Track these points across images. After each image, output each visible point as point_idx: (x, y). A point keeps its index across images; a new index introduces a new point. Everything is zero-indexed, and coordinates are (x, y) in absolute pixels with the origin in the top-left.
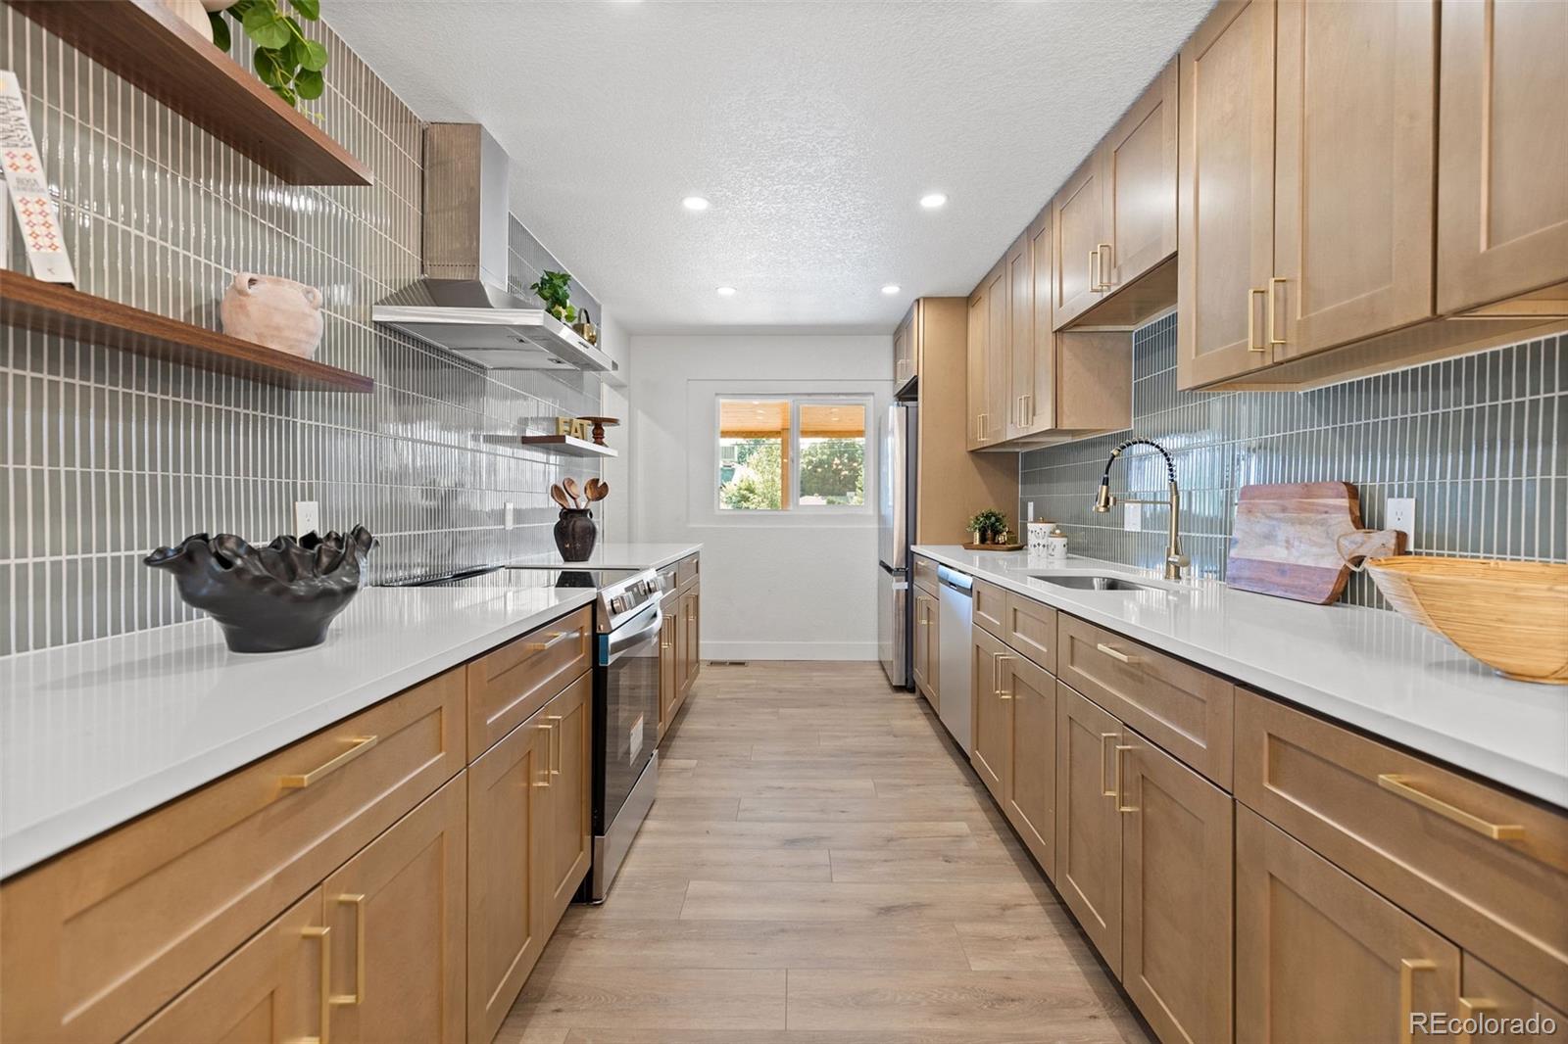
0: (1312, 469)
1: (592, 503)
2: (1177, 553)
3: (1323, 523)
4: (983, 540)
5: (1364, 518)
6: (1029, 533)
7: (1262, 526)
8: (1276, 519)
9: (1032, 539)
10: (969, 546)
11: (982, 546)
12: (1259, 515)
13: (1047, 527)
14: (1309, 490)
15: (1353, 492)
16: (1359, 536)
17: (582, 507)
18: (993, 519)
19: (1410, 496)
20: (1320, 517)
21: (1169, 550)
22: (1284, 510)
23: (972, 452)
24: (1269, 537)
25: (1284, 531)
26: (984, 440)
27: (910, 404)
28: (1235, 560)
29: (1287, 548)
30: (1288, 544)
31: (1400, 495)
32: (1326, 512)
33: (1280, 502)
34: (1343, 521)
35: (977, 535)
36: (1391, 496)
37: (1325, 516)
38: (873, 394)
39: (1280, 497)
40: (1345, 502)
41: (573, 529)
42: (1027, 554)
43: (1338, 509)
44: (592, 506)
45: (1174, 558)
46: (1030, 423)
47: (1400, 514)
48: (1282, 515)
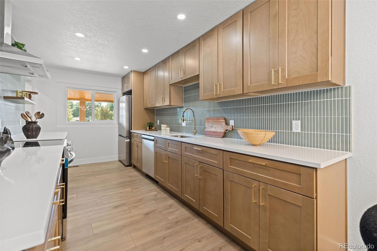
0: (218, 115)
1: (37, 119)
2: (195, 130)
3: (221, 124)
4: (149, 129)
5: (227, 124)
6: (162, 127)
7: (210, 125)
8: (213, 124)
9: (162, 128)
10: (146, 130)
11: (150, 130)
12: (210, 123)
13: (166, 126)
14: (218, 119)
15: (225, 119)
16: (226, 126)
17: (34, 121)
18: (151, 124)
19: (233, 120)
20: (220, 123)
21: (194, 129)
22: (214, 122)
23: (145, 108)
24: (212, 127)
25: (214, 126)
26: (149, 106)
27: (130, 96)
28: (206, 131)
29: (215, 129)
30: (215, 128)
31: (232, 120)
32: (221, 122)
33: (214, 121)
34: (224, 124)
35: (148, 127)
36: (230, 120)
37: (221, 123)
38: (116, 92)
39: (213, 120)
40: (224, 121)
41: (32, 128)
42: (161, 131)
43: (223, 122)
44: (37, 120)
45: (194, 131)
46: (163, 103)
47: (232, 123)
48: (214, 123)
